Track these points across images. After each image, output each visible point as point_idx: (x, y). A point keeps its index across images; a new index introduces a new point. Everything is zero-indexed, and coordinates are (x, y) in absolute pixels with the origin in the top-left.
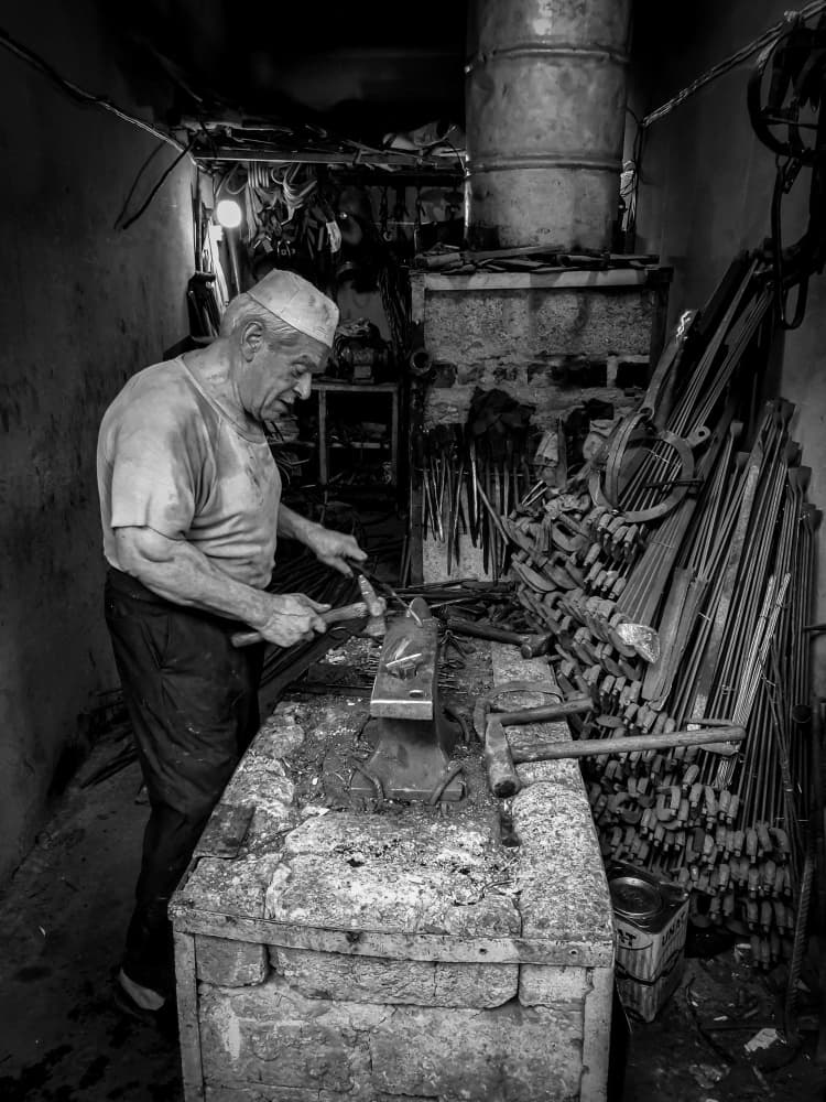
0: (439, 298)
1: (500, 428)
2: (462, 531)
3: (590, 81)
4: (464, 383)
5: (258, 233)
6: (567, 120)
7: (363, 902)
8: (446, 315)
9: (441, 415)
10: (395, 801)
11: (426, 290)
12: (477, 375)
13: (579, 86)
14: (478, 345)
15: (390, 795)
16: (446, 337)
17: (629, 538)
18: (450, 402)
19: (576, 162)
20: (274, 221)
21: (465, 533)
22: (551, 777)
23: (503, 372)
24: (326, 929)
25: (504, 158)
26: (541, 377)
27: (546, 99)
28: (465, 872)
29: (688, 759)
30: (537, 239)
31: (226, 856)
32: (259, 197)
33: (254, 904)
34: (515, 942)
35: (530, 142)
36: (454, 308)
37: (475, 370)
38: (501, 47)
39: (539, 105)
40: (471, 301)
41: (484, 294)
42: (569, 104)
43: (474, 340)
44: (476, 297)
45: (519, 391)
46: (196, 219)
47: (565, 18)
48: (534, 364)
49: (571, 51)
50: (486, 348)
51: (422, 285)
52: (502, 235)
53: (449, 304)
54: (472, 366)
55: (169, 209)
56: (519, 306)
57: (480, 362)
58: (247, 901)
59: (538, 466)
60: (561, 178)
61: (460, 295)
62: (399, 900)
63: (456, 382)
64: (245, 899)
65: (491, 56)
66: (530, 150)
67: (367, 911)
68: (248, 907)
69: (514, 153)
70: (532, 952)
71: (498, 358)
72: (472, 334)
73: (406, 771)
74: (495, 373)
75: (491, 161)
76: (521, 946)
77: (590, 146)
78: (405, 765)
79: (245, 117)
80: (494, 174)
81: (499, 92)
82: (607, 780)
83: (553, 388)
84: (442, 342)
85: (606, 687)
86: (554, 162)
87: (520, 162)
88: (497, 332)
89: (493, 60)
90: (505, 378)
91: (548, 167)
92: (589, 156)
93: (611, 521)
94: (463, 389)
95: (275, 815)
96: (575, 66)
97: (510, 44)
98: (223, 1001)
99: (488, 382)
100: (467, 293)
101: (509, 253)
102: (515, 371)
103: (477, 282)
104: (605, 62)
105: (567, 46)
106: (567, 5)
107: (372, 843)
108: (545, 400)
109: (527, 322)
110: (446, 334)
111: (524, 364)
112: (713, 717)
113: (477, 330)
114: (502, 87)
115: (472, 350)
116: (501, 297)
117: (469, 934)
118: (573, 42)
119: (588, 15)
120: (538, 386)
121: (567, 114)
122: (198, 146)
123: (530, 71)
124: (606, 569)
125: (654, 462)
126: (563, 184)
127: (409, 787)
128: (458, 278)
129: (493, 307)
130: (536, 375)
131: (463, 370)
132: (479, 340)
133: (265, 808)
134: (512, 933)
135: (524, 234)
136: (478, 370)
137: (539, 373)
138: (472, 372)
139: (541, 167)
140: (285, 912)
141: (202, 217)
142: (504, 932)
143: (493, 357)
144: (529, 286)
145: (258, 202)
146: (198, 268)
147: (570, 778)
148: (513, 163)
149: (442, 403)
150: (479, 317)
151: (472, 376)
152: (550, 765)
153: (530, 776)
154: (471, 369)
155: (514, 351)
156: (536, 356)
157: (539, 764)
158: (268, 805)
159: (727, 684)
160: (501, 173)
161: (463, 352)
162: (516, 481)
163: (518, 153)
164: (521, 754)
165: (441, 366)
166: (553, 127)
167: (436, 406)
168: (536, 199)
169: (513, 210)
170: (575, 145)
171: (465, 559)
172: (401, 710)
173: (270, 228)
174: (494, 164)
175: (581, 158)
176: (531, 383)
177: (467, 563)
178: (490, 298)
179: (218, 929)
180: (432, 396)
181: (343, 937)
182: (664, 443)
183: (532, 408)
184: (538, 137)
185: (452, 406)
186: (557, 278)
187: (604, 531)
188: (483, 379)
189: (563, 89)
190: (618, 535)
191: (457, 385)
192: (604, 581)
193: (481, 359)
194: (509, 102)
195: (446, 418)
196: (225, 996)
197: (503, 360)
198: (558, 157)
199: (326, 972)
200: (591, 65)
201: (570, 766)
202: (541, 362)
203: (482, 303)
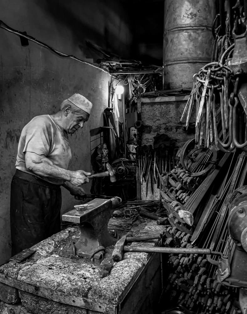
0: (146, 105)
1: (163, 146)
2: (154, 182)
3: (199, 36)
4: (154, 132)
5: (133, 97)
6: (191, 48)
7: (42, 278)
8: (148, 110)
9: (147, 142)
10: (79, 256)
11: (142, 103)
12: (159, 129)
13: (195, 38)
14: (159, 120)
15: (78, 254)
16: (148, 117)
17: (189, 181)
18: (150, 138)
19: (195, 61)
20: (139, 93)
21: (155, 183)
22: (135, 257)
23: (167, 128)
24: (29, 284)
25: (171, 62)
26: (180, 130)
27: (184, 42)
28: (85, 278)
29: (201, 265)
30: (181, 86)
31: (18, 261)
32: (133, 86)
33: (14, 274)
34: (84, 299)
35: (179, 56)
36: (151, 108)
37: (158, 128)
38: (170, 29)
39: (182, 44)
40: (156, 106)
41: (160, 103)
42: (192, 43)
43: (157, 118)
44: (158, 105)
45: (172, 135)
46: (109, 92)
47: (189, 19)
48: (177, 126)
49: (192, 28)
50: (161, 120)
51: (141, 101)
52: (171, 85)
53: (150, 107)
54: (157, 126)
55: (97, 88)
56: (172, 107)
57: (159, 125)
58: (12, 272)
59: (177, 160)
60: (190, 66)
61: (153, 104)
62: (54, 280)
63: (152, 132)
64: (12, 271)
65: (167, 32)
66: (179, 58)
67: (42, 280)
68: (12, 274)
69: (174, 60)
70: (89, 305)
71: (166, 124)
72: (157, 116)
73: (86, 247)
74: (164, 129)
75: (168, 63)
76: (85, 301)
77: (200, 56)
78: (86, 245)
79: (120, 60)
80: (169, 66)
81: (169, 42)
82: (177, 272)
83: (185, 134)
84: (147, 119)
85: (177, 235)
86: (187, 61)
87: (176, 62)
88: (165, 115)
89: (168, 33)
90: (168, 131)
91: (185, 63)
92: (200, 59)
93: (184, 175)
94: (154, 134)
95: (42, 254)
96: (194, 32)
97: (172, 28)
98: (5, 308)
99: (162, 131)
100: (155, 103)
101: (172, 90)
102: (171, 128)
103: (158, 100)
104: (205, 30)
105: (190, 26)
106: (190, 15)
107: (61, 265)
108: (182, 138)
109: (175, 112)
110: (148, 116)
111: (175, 126)
112: (217, 251)
113: (158, 115)
114: (170, 40)
115: (157, 121)
116: (166, 104)
117: (70, 294)
118: (192, 25)
119: (197, 17)
120: (179, 133)
121: (191, 46)
122: (111, 70)
123: (178, 35)
124: (184, 193)
125: (205, 156)
126: (190, 68)
127: (84, 252)
128: (152, 99)
129: (164, 107)
130: (178, 130)
131: (154, 128)
132: (159, 118)
133: (39, 252)
134: (83, 296)
135: (178, 85)
136: (159, 128)
137: (179, 129)
138: (157, 128)
139: (182, 63)
140: (20, 277)
141: (112, 91)
142: (81, 295)
143: (163, 124)
144: (174, 100)
145: (133, 87)
146: (109, 106)
147: (142, 259)
148: (174, 63)
149: (147, 138)
150: (159, 111)
151: (157, 130)
152: (137, 254)
153: (129, 256)
154: (157, 127)
155: (171, 122)
156: (178, 123)
157: (133, 253)
158: (41, 251)
159: (223, 239)
160: (171, 66)
161: (154, 122)
162: (170, 165)
163: (175, 60)
164: (127, 248)
165: (147, 127)
166: (186, 51)
167: (146, 139)
168: (181, 73)
169: (174, 77)
170: (194, 55)
171: (155, 193)
172: (70, 219)
173: (137, 95)
174: (168, 64)
175: (197, 60)
176: (177, 132)
177: (156, 194)
178: (162, 105)
179: (3, 280)
180: (144, 136)
181: (34, 288)
182: (210, 150)
183: (176, 140)
184: (182, 54)
185: (151, 139)
186: (184, 97)
187: (181, 178)
188: (161, 131)
189: (189, 39)
190: (185, 180)
191: (152, 133)
192: (182, 197)
193: (159, 124)
194: (172, 44)
195: (149, 143)
196: (6, 306)
197: (167, 125)
198: (188, 60)
199: (32, 302)
200: (200, 31)
201: (144, 255)
202: (180, 125)
203: (160, 106)
